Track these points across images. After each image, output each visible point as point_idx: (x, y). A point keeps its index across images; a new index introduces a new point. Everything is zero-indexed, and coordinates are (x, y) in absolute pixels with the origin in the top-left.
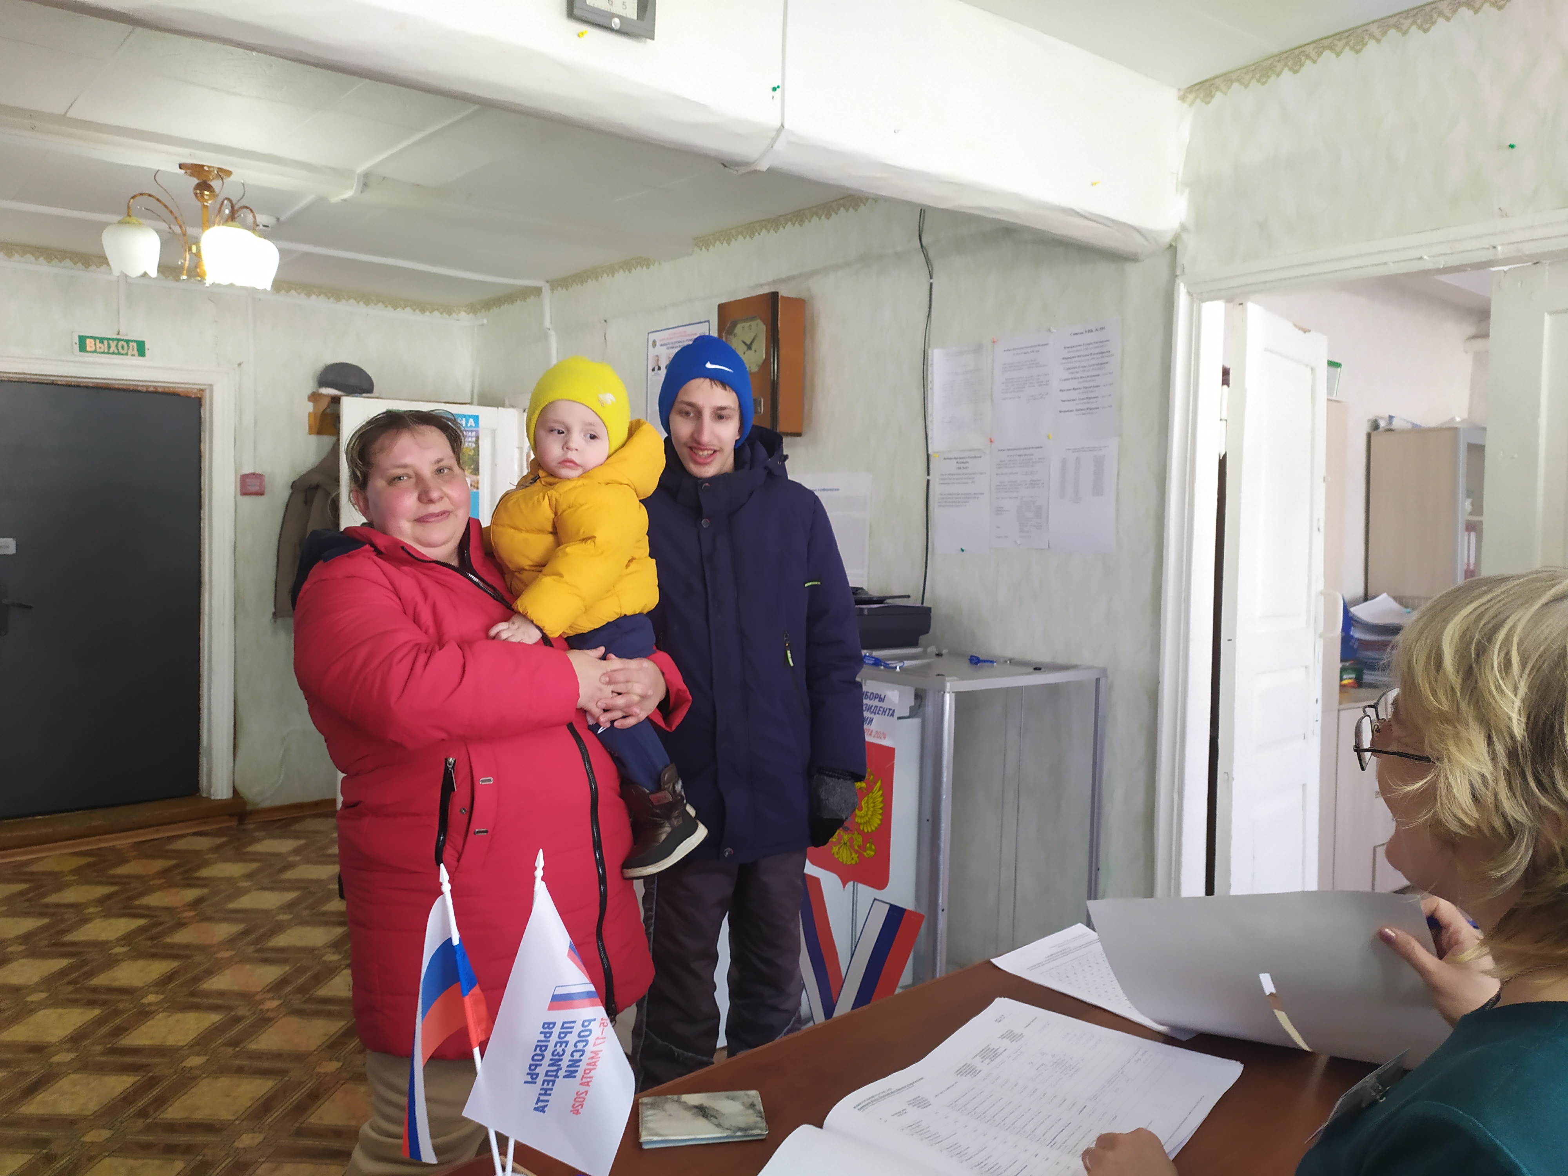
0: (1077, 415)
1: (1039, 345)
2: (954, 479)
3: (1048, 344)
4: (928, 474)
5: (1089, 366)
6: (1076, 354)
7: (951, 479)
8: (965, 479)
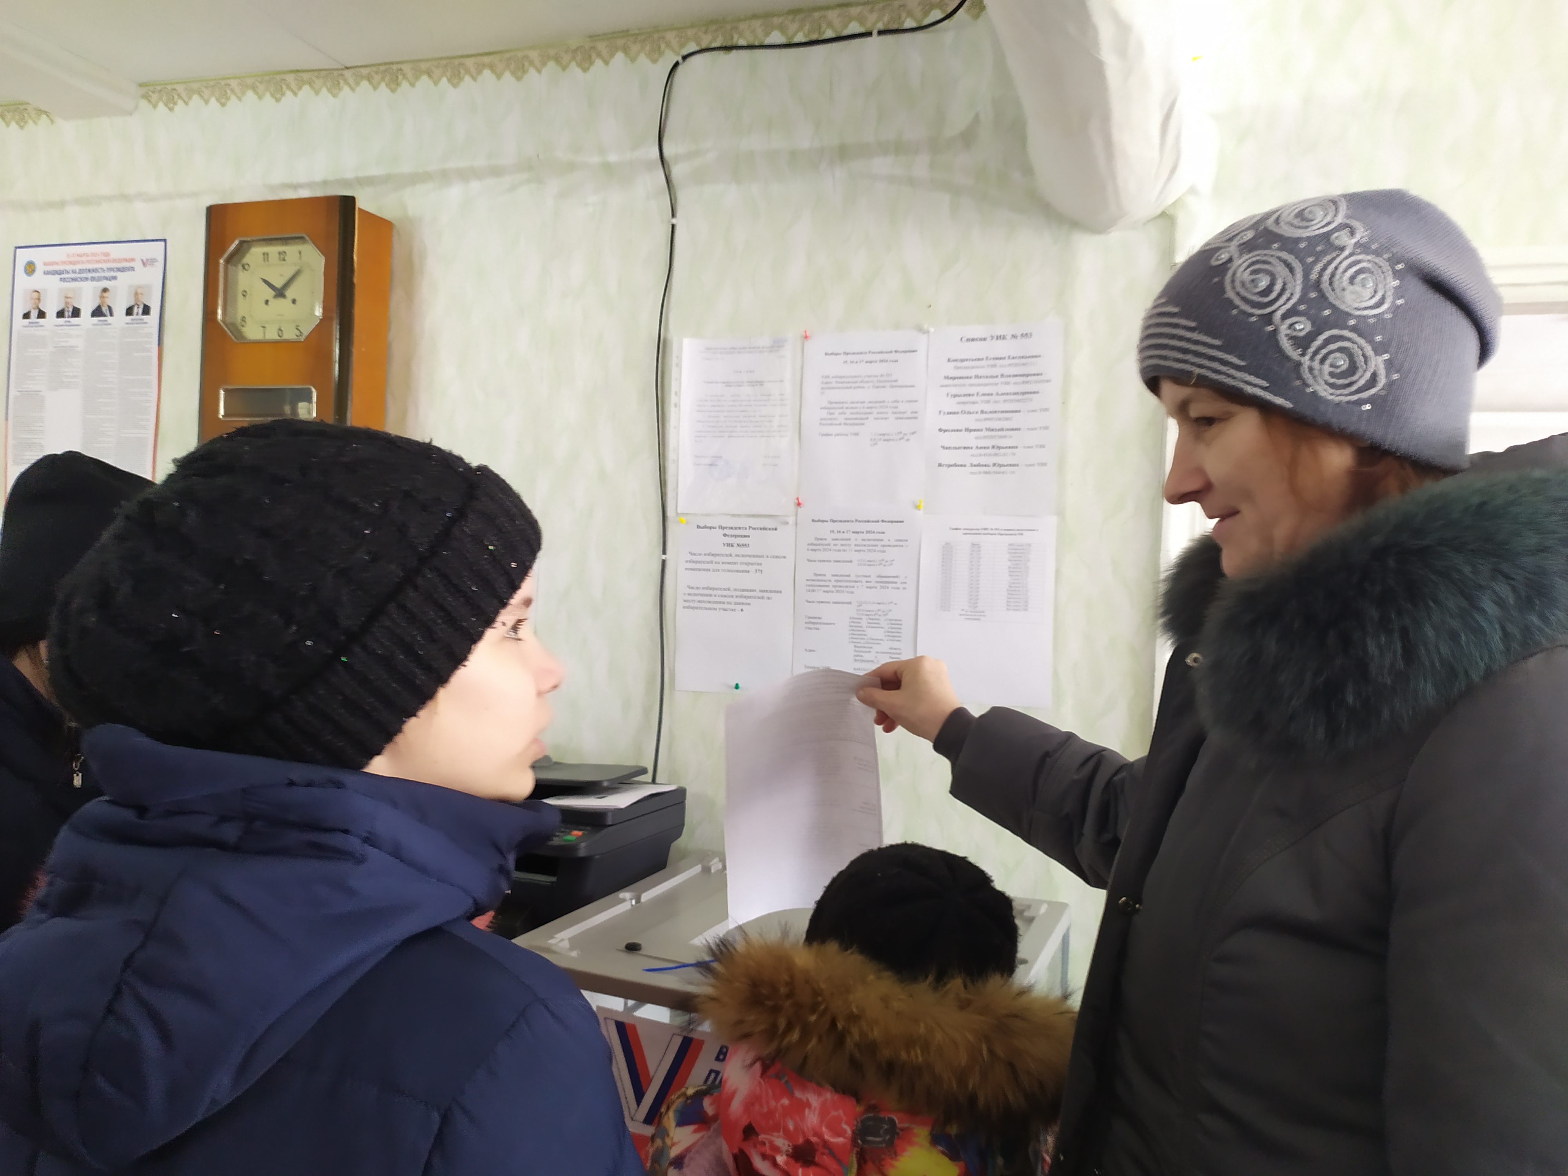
0: (972, 473)
1: (896, 352)
2: (717, 563)
3: (916, 351)
4: (664, 553)
5: (997, 394)
6: (973, 372)
7: (711, 562)
8: (742, 563)
